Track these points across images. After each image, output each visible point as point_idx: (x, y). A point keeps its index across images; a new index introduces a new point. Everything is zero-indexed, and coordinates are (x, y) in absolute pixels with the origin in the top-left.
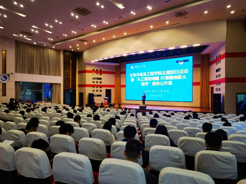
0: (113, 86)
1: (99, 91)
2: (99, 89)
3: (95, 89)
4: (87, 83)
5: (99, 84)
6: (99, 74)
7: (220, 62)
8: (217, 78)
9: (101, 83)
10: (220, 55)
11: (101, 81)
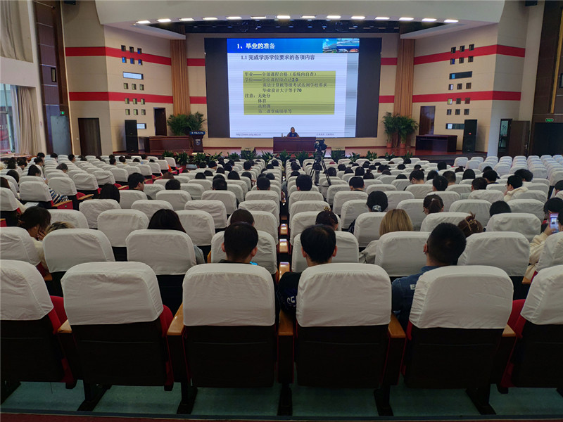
0: (169, 100)
1: (140, 112)
2: (140, 106)
3: (132, 105)
4: (111, 89)
5: (138, 91)
6: (136, 62)
7: (471, 60)
8: (455, 90)
9: (143, 89)
10: (472, 46)
11: (142, 83)
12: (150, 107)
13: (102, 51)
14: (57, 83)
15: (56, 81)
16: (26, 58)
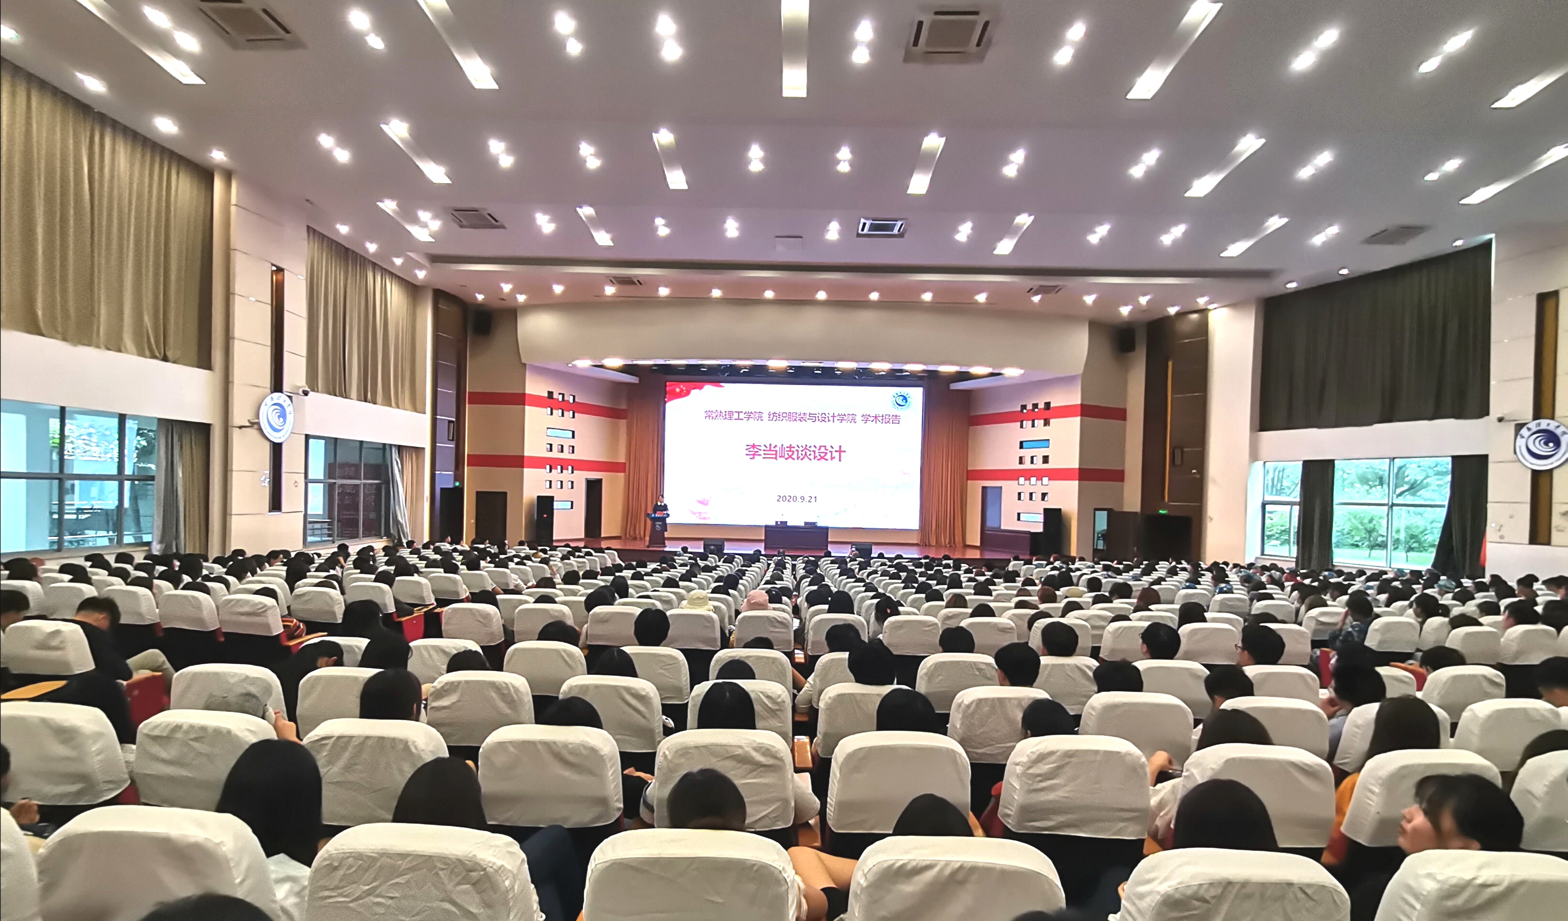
1: (565, 484)
2: (567, 475)
3: (556, 474)
4: (529, 451)
5: (566, 455)
6: (568, 414)
7: (1047, 423)
8: (1027, 465)
9: (573, 452)
10: (1048, 405)
11: (572, 442)
12: (581, 477)
13: (521, 399)
14: (454, 442)
15: (453, 440)
16: (417, 408)
